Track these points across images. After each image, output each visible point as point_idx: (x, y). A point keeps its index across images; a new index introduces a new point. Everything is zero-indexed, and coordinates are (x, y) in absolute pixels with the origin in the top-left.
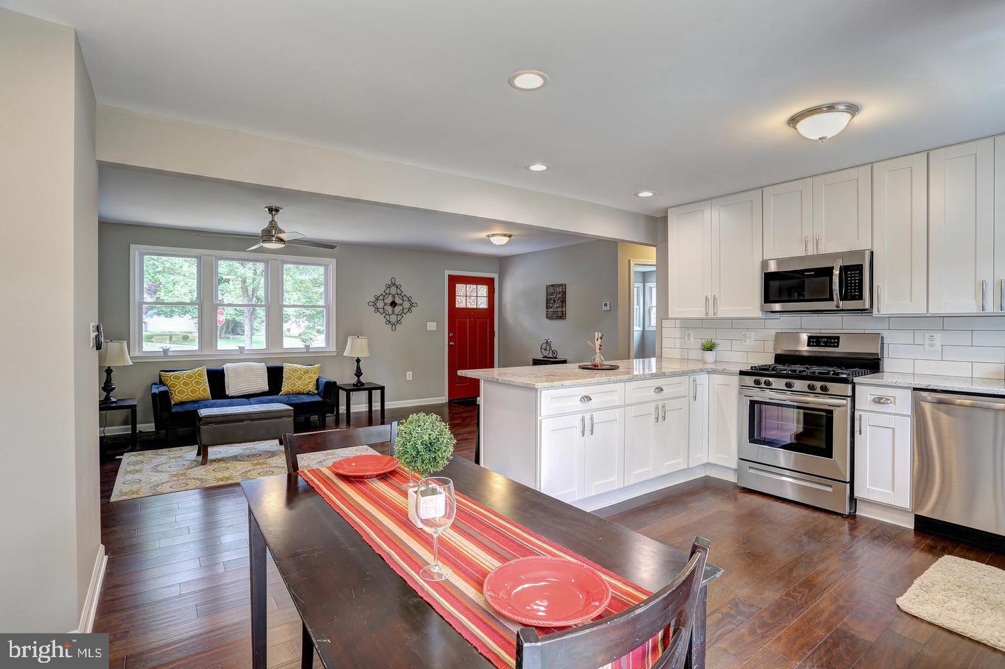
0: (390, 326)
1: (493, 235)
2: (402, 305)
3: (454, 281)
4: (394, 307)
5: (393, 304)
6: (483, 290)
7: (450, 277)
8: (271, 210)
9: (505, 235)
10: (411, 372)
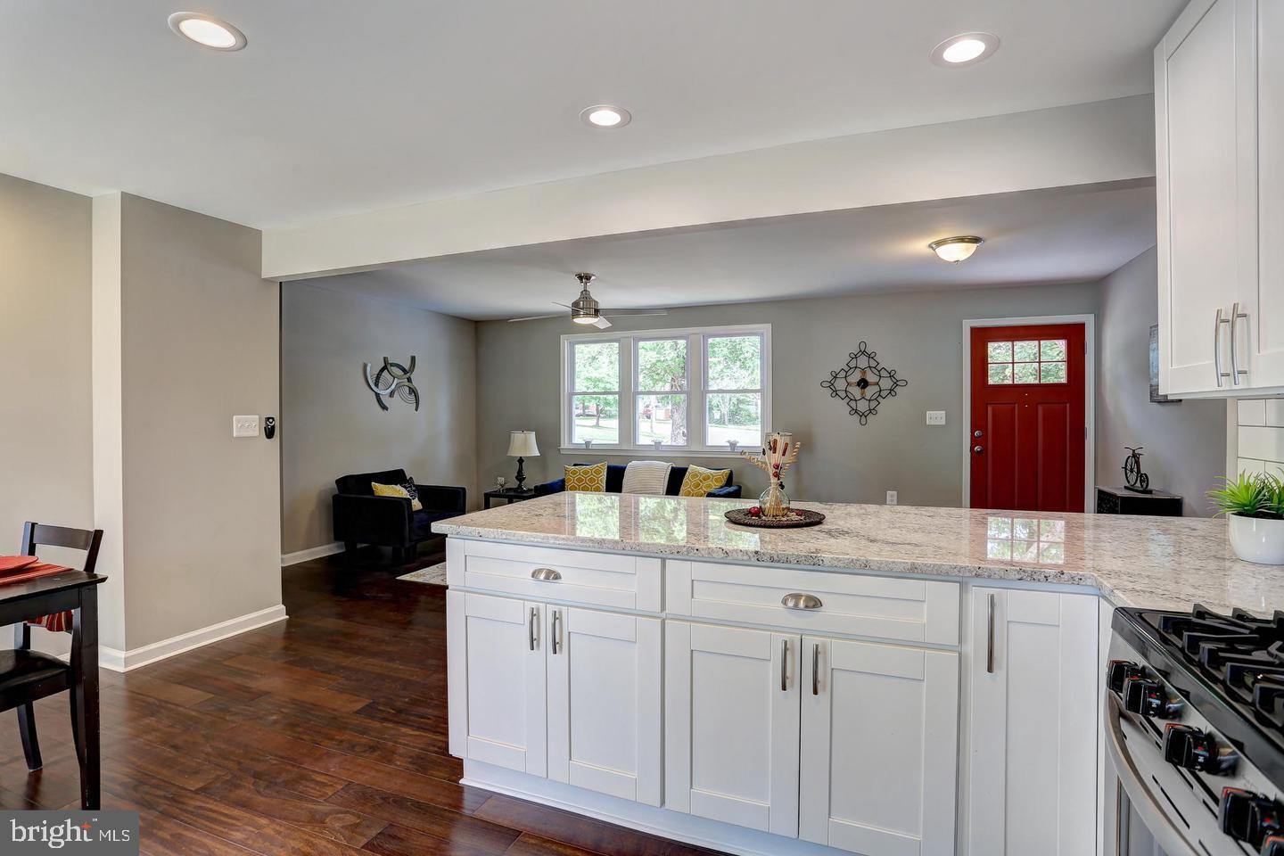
0: (856, 417)
1: (939, 243)
2: (877, 384)
3: (982, 337)
4: (864, 387)
5: (863, 384)
6: (1056, 350)
7: (974, 331)
8: (581, 278)
9: (962, 240)
10: (895, 493)
